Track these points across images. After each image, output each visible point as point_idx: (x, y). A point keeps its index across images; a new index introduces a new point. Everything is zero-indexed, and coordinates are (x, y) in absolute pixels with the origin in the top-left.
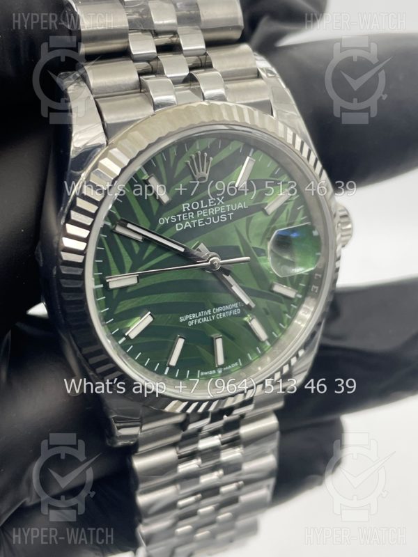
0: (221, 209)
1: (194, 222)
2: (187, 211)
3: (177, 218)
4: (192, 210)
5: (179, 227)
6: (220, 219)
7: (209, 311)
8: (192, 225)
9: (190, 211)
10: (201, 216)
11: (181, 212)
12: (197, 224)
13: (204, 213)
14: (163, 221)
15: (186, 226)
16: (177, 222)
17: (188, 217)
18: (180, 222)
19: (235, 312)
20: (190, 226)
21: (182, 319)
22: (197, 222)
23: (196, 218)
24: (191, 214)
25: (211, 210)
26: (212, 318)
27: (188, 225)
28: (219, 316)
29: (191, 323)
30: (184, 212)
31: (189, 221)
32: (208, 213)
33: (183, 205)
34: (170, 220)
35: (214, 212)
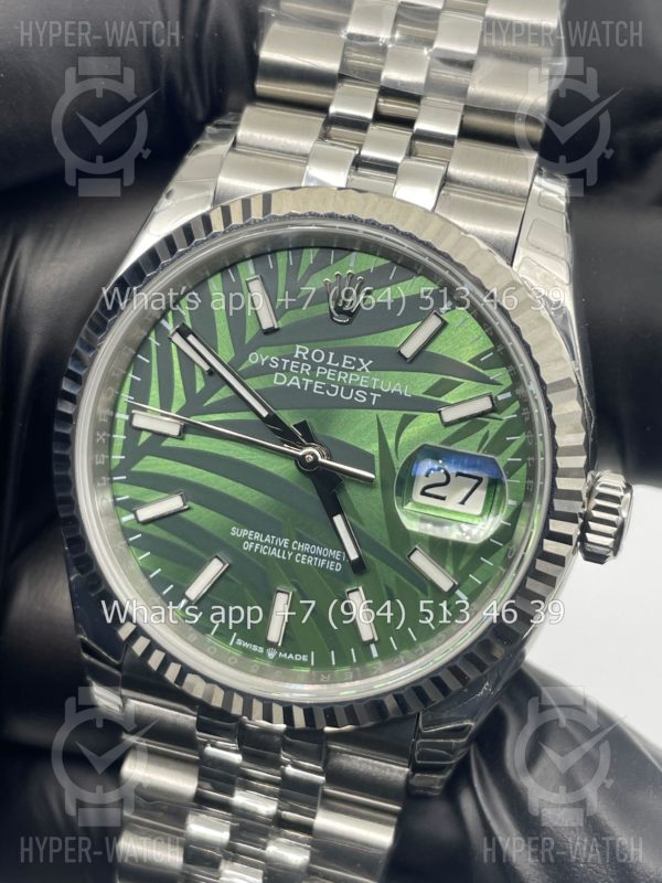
0: (362, 381)
1: (307, 381)
2: (300, 359)
3: (281, 363)
4: (310, 361)
5: (280, 379)
6: (354, 395)
7: (286, 541)
8: (303, 386)
9: (305, 361)
10: (323, 378)
11: (291, 357)
12: (311, 386)
13: (329, 374)
14: (255, 358)
15: (291, 382)
16: (279, 370)
17: (299, 369)
18: (282, 372)
19: (330, 566)
20: (298, 384)
21: (234, 532)
22: (313, 385)
23: (312, 377)
24: (306, 367)
25: (343, 375)
26: (286, 555)
27: (295, 382)
28: (299, 558)
29: (247, 546)
30: (296, 359)
31: (300, 377)
32: (336, 377)
33: (298, 347)
34: (268, 362)
35: (347, 380)
